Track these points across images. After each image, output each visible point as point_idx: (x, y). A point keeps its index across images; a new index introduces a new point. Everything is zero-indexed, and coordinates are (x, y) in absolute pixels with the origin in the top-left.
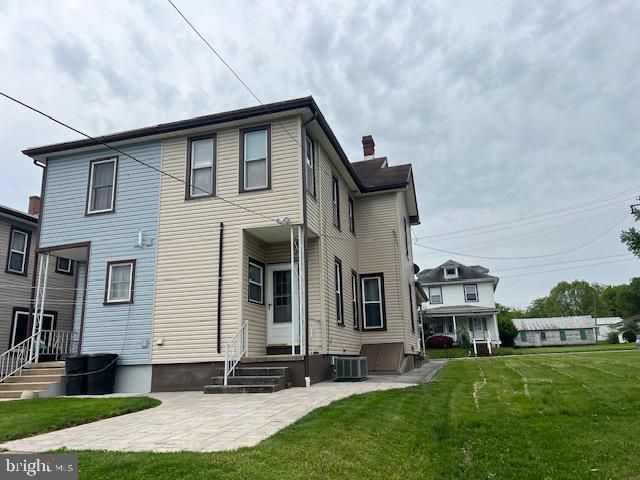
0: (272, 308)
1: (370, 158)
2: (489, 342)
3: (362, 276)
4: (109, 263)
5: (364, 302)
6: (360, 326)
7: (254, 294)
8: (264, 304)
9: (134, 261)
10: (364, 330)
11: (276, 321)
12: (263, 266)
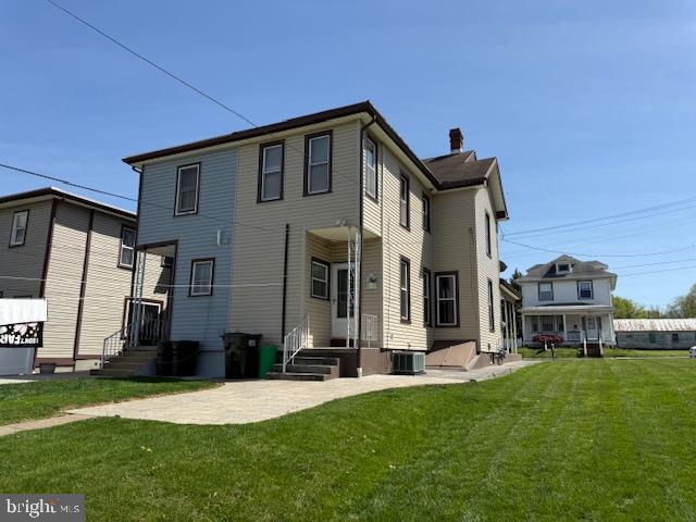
0: (336, 303)
1: (456, 151)
2: (600, 342)
3: (437, 274)
4: (193, 261)
5: (438, 299)
6: (433, 323)
7: (319, 290)
8: (329, 300)
9: (214, 259)
10: (437, 326)
11: (339, 316)
12: (328, 264)
